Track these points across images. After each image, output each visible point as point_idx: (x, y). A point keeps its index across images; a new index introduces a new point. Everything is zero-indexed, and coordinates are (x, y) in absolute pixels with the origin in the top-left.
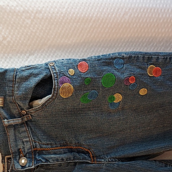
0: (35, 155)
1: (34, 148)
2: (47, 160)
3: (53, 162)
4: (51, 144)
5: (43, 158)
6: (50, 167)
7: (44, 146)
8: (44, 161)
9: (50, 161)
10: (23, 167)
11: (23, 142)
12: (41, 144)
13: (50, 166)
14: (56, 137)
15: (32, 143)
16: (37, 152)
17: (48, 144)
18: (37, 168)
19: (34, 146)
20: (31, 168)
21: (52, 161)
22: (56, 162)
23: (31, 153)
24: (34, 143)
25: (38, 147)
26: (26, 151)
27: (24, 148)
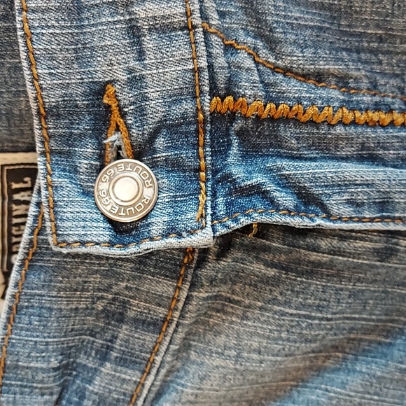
0: (220, 151)
1: (214, 92)
2: (308, 200)
3: (351, 219)
4: (343, 81)
5: (286, 182)
6: (314, 256)
7: (293, 88)
8: (286, 199)
9: (335, 210)
10: (122, 231)
11: (133, 32)
12: (275, 69)
13: (316, 249)
14: (381, 39)
15: (208, 45)
16: (237, 125)
17: (319, 78)
18: (220, 255)
19: (221, 78)
20: (187, 241)
21: (347, 211)
22: (372, 220)
23: (186, 134)
24: (218, 51)
25: (249, 86)
26: (156, 109)
27: (135, 81)
